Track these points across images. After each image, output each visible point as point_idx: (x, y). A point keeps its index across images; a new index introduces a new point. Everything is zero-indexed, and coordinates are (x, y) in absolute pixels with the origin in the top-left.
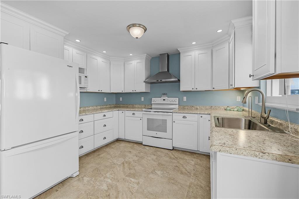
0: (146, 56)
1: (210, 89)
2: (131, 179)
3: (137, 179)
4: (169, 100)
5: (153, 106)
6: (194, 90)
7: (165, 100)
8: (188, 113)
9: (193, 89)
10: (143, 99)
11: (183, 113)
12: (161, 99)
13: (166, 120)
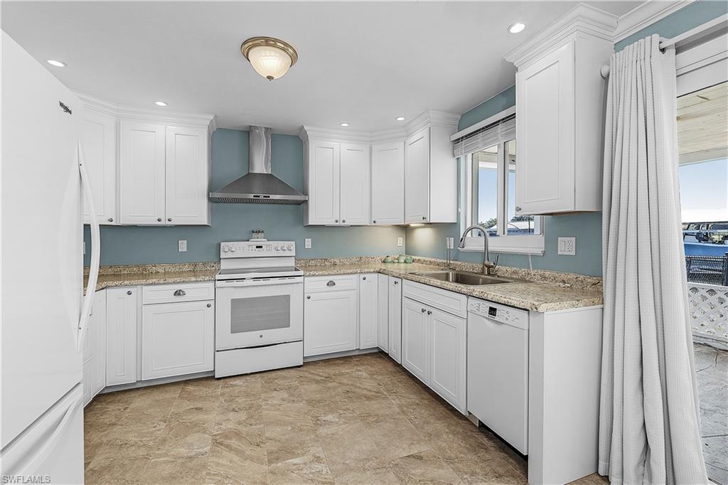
2: (290, 460)
3: (303, 455)
4: (271, 247)
5: (224, 265)
7: (261, 247)
8: (338, 274)
9: (337, 221)
10: (183, 246)
11: (328, 275)
12: (249, 246)
13: (289, 296)
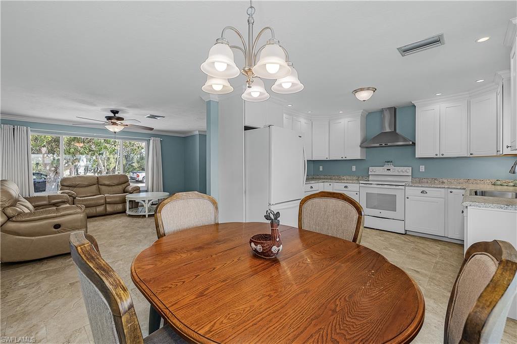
0: (362, 112)
1: (466, 156)
4: (395, 170)
5: (371, 178)
6: (438, 156)
7: (390, 170)
8: (429, 187)
9: (436, 155)
10: (354, 168)
11: (422, 187)
12: (383, 169)
13: (396, 195)
